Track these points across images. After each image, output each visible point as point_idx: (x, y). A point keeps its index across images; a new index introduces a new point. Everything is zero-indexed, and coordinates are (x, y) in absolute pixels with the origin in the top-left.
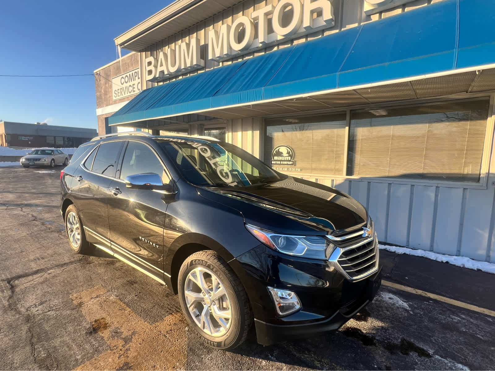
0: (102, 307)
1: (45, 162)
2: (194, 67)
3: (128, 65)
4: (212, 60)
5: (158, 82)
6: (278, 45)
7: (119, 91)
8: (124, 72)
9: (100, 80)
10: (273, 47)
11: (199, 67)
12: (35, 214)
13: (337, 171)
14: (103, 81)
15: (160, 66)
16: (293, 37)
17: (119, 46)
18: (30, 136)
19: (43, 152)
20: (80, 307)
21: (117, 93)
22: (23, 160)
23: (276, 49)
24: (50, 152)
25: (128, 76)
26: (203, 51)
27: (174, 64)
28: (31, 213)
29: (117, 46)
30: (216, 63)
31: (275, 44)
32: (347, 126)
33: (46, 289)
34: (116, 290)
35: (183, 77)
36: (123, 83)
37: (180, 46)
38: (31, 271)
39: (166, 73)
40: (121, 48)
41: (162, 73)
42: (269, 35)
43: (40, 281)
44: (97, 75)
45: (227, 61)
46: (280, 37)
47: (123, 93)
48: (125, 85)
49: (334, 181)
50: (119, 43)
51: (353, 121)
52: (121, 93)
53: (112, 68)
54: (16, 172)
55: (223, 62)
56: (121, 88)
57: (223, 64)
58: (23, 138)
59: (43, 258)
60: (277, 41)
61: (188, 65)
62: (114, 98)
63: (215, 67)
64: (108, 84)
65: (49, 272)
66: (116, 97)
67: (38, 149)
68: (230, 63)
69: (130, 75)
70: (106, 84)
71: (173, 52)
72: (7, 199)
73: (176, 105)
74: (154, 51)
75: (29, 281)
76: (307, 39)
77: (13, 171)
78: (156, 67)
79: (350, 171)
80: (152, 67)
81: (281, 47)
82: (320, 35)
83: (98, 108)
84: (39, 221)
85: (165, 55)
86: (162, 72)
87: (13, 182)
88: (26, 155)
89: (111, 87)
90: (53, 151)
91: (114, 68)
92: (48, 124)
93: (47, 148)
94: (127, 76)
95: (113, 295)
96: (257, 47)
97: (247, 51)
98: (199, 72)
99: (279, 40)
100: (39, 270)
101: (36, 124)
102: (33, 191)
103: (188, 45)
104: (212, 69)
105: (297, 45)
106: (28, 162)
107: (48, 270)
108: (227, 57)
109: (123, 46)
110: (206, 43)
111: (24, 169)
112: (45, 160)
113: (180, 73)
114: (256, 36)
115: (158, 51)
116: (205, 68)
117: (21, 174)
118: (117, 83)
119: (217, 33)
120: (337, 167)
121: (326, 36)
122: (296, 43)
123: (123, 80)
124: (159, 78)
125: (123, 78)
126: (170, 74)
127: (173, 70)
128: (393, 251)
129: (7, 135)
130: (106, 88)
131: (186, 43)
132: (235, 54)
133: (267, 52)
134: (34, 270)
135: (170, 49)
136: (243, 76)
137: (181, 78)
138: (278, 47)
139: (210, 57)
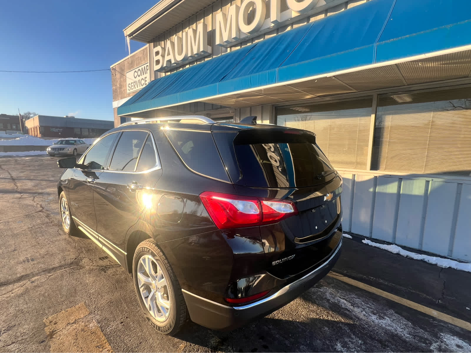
0: (76, 339)
1: (69, 152)
2: (201, 55)
3: (141, 59)
4: (220, 45)
5: (165, 72)
6: (292, 24)
7: (133, 84)
8: (137, 66)
9: (116, 75)
10: (286, 26)
11: (207, 55)
12: (43, 204)
13: (359, 164)
14: (118, 76)
15: (168, 55)
16: (310, 13)
17: (127, 36)
18: (60, 128)
19: (67, 142)
20: (51, 338)
21: (130, 86)
22: (49, 149)
23: (289, 28)
24: (73, 142)
25: (141, 69)
26: (210, 37)
27: (180, 53)
28: (40, 203)
29: (126, 36)
30: (224, 49)
31: (288, 23)
32: (373, 114)
33: (21, 305)
34: (99, 312)
35: (190, 66)
36: (136, 77)
37: (187, 33)
38: (14, 277)
39: (173, 62)
40: (130, 39)
41: (170, 63)
42: (282, 13)
43: (20, 292)
44: (113, 70)
45: (235, 46)
46: (294, 14)
47: (136, 86)
48: (138, 78)
49: (356, 176)
50: (128, 34)
51: (380, 108)
52: (134, 86)
53: (126, 63)
54: (42, 160)
55: (231, 47)
56: (134, 81)
57: (231, 49)
58: (54, 130)
59: (32, 260)
60: (291, 19)
61: (195, 52)
62: (128, 92)
63: (223, 54)
64: (123, 78)
65: (33, 279)
66: (129, 90)
67: (64, 139)
68: (239, 48)
69: (142, 68)
70: (121, 78)
71: (180, 40)
72: (25, 188)
73: (181, 93)
74: (162, 41)
75: (8, 292)
76: (326, 15)
77: (40, 160)
78: (163, 56)
79: (375, 166)
80: (159, 57)
81: (295, 26)
82: (343, 9)
83: (114, 101)
84: (45, 213)
85: (173, 44)
86: (169, 61)
87: (37, 170)
88: (52, 145)
89: (125, 81)
90: (75, 141)
91: (128, 63)
92: (75, 117)
93: (72, 139)
94: (139, 70)
95: (94, 321)
96: (268, 28)
97: (257, 33)
98: (206, 59)
99: (293, 18)
100: (22, 276)
101: (65, 117)
102: (51, 179)
103: (195, 31)
104: (220, 55)
105: (315, 22)
106: (53, 151)
107: (34, 276)
108: (236, 41)
109: (132, 37)
110: (213, 29)
111: (49, 158)
112: (68, 150)
113: (187, 62)
114: (268, 15)
115: (165, 41)
116: (212, 55)
117: (46, 162)
118: (130, 76)
119: (225, 16)
120: (358, 160)
121: (349, 9)
122: (312, 20)
123: (136, 74)
124: (166, 68)
125: (136, 71)
126: (177, 63)
127: (179, 58)
128: (434, 263)
129: (41, 127)
130: (121, 81)
131: (193, 29)
132: (244, 38)
133: (279, 34)
134: (18, 276)
135: (177, 37)
136: (253, 59)
137: (188, 66)
138: (292, 26)
139: (218, 42)
